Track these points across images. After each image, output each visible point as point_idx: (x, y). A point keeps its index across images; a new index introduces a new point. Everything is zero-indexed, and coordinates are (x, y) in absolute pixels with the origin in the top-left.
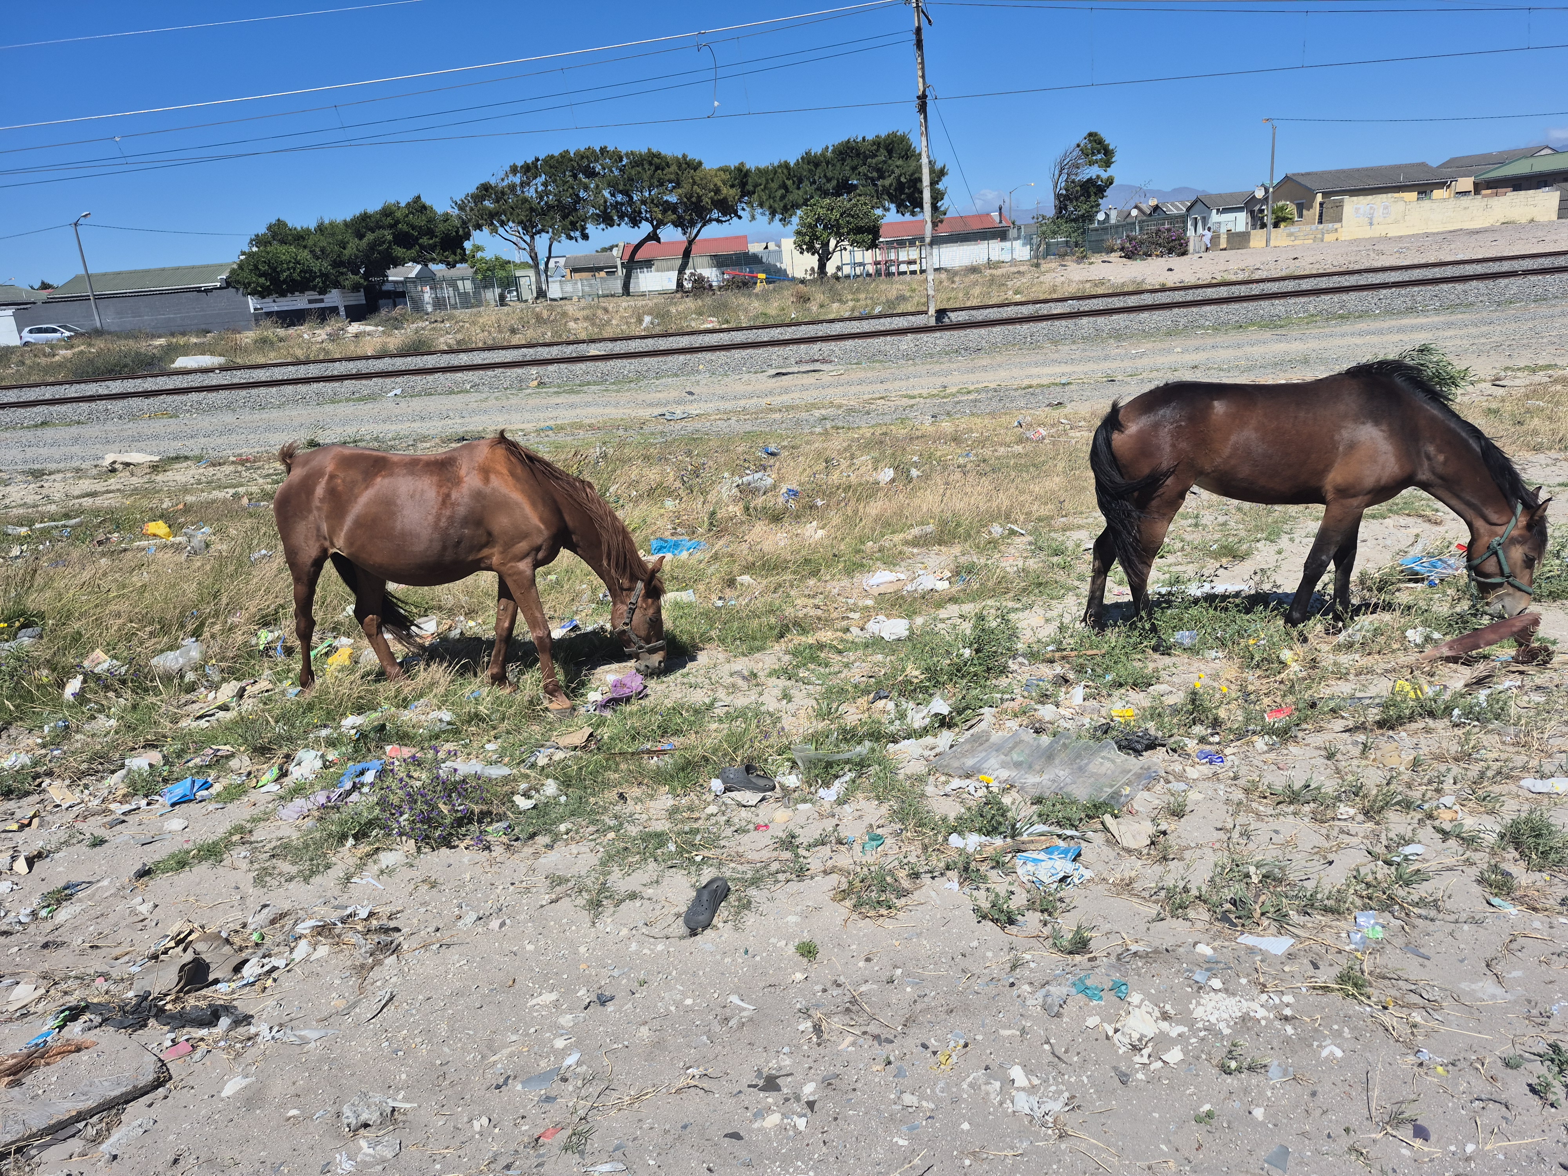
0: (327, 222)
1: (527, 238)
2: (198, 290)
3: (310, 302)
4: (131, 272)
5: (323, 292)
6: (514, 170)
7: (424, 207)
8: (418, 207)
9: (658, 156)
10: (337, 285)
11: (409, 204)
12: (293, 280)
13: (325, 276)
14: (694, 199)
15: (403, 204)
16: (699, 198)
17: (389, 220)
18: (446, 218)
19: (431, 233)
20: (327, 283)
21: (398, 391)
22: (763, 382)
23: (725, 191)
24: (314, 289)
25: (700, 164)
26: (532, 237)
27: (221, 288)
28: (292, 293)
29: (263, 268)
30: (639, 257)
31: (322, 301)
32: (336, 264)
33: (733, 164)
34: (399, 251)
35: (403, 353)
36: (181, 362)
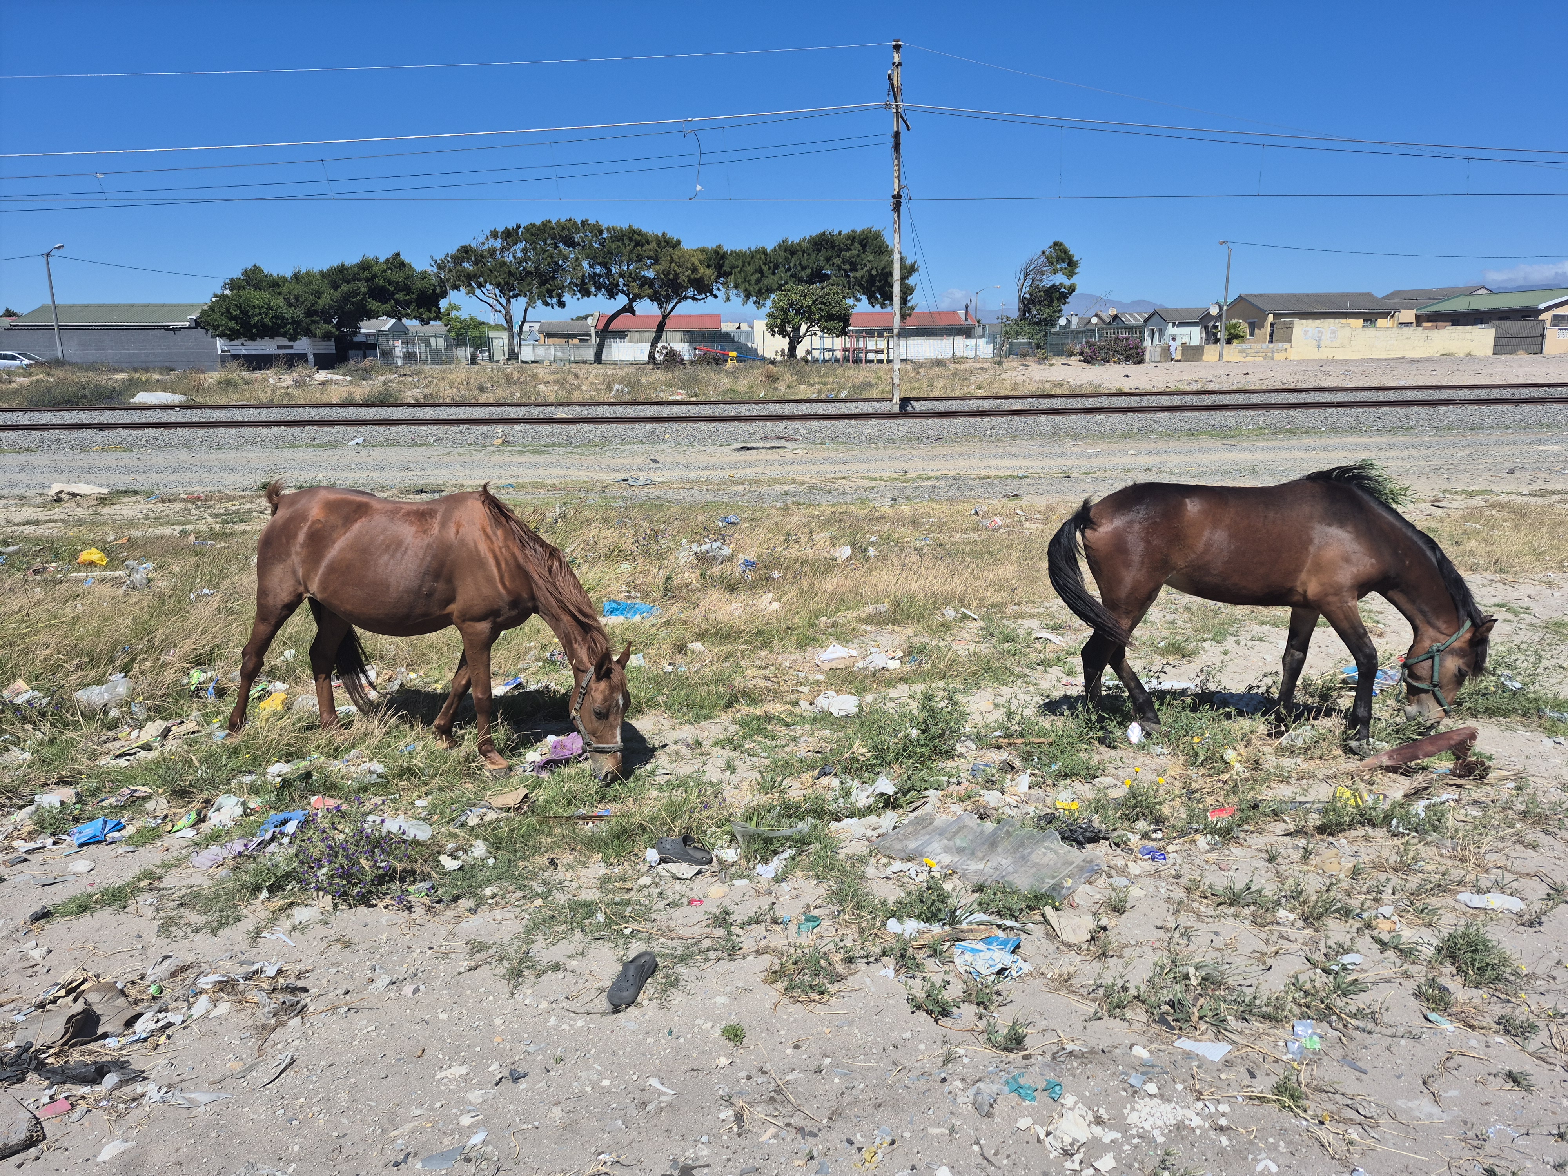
0: (303, 271)
1: (503, 301)
2: (166, 328)
3: (279, 347)
4: (99, 306)
5: (293, 338)
6: (495, 235)
7: (403, 265)
8: (397, 263)
9: (639, 233)
10: (308, 332)
11: (387, 259)
12: (264, 326)
13: (296, 323)
14: (671, 276)
15: (382, 260)
16: (676, 275)
17: (366, 274)
18: (424, 276)
19: (407, 289)
20: (299, 330)
21: (360, 440)
22: (728, 455)
23: (702, 270)
24: (284, 335)
25: (678, 243)
26: (508, 301)
27: (189, 328)
28: (262, 338)
29: (235, 312)
30: (613, 327)
31: (291, 347)
32: (309, 313)
33: (711, 245)
34: (373, 304)
35: (368, 404)
36: (141, 398)
